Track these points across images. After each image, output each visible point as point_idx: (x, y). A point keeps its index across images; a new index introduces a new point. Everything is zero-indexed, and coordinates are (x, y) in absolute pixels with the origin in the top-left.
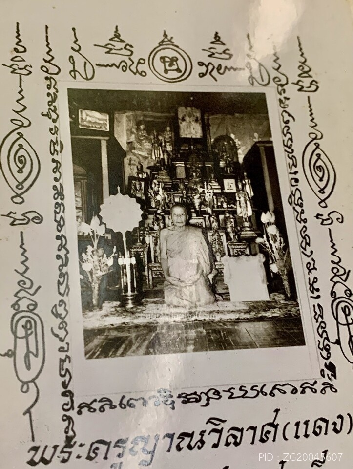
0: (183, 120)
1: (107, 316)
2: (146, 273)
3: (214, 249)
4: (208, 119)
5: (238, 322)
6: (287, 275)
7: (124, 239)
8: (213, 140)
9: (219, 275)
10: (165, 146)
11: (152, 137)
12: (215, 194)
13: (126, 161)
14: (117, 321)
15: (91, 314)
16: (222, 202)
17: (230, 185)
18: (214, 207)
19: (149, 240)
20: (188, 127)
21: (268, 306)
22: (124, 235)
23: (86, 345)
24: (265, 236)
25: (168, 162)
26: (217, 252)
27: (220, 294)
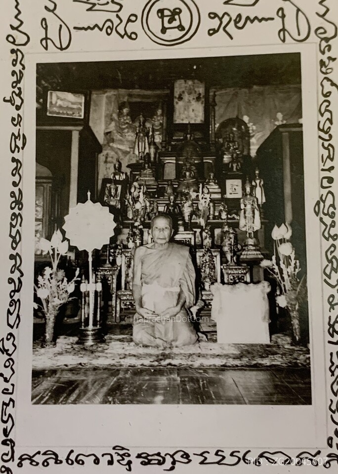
0: (180, 98)
1: (60, 354)
2: (114, 303)
3: (203, 274)
4: (215, 95)
5: (223, 370)
6: (298, 311)
7: (90, 259)
8: (217, 125)
9: (206, 308)
10: (153, 136)
11: (137, 124)
12: (212, 200)
13: (101, 157)
14: (72, 360)
15: (43, 350)
16: (220, 212)
17: (234, 188)
18: (208, 218)
19: (121, 261)
20: (186, 108)
21: (266, 351)
22: (90, 254)
23: (33, 388)
24: (274, 258)
25: (155, 158)
26: (205, 277)
27: (203, 333)
